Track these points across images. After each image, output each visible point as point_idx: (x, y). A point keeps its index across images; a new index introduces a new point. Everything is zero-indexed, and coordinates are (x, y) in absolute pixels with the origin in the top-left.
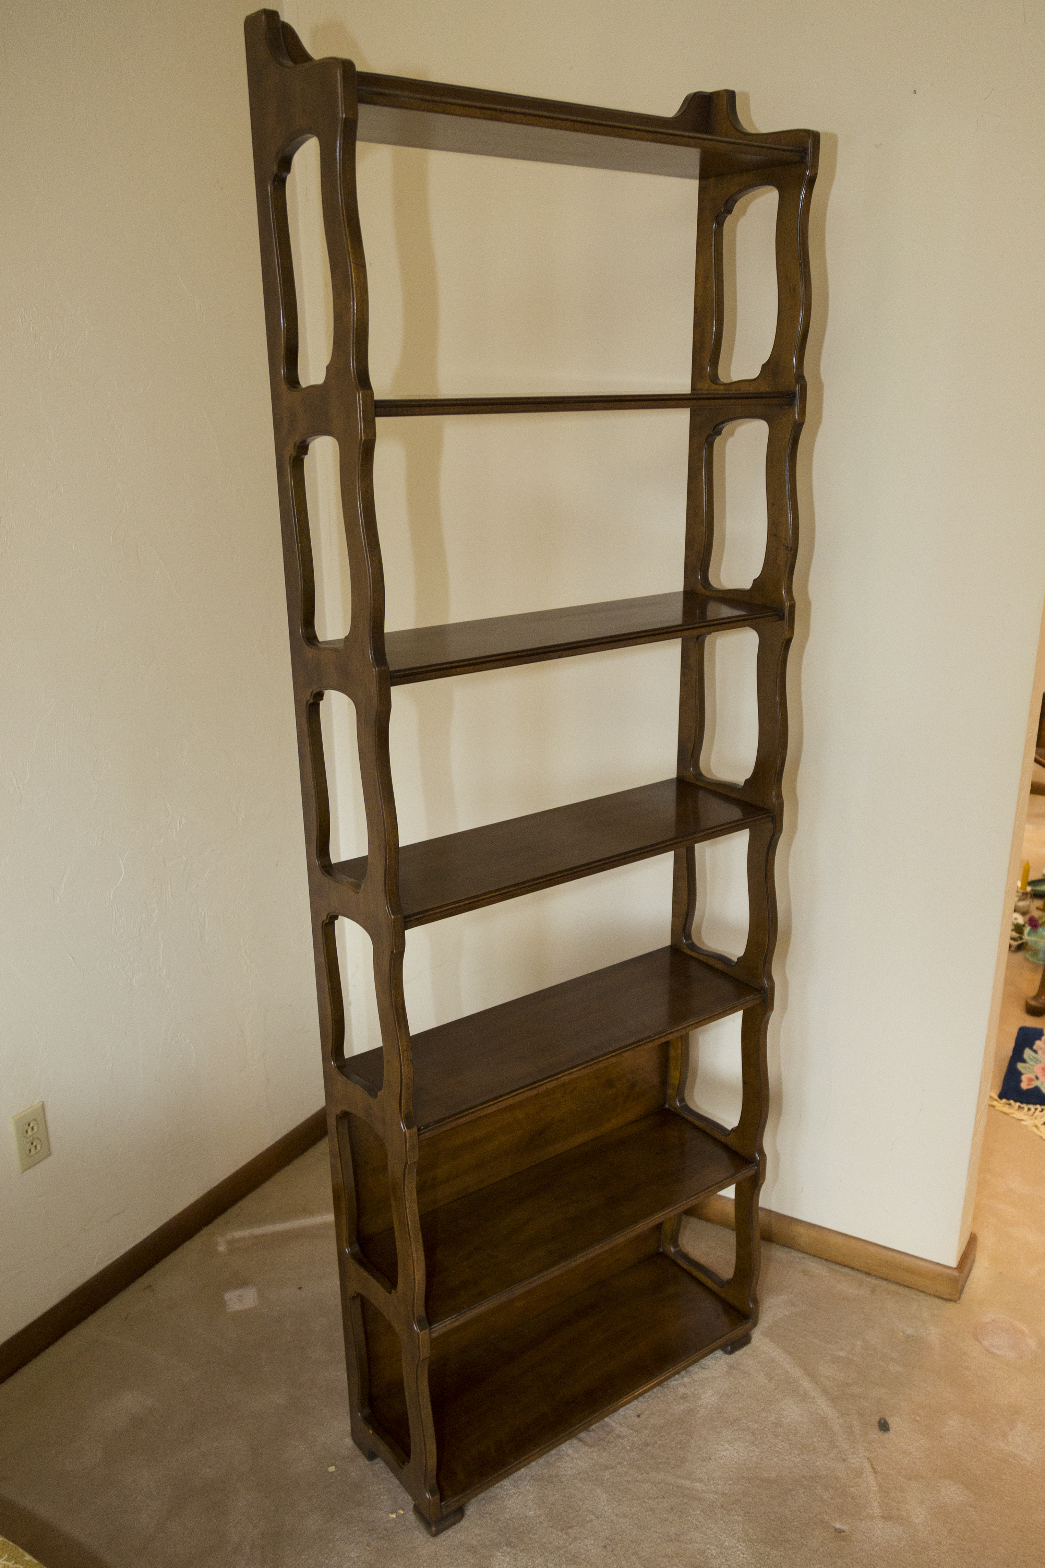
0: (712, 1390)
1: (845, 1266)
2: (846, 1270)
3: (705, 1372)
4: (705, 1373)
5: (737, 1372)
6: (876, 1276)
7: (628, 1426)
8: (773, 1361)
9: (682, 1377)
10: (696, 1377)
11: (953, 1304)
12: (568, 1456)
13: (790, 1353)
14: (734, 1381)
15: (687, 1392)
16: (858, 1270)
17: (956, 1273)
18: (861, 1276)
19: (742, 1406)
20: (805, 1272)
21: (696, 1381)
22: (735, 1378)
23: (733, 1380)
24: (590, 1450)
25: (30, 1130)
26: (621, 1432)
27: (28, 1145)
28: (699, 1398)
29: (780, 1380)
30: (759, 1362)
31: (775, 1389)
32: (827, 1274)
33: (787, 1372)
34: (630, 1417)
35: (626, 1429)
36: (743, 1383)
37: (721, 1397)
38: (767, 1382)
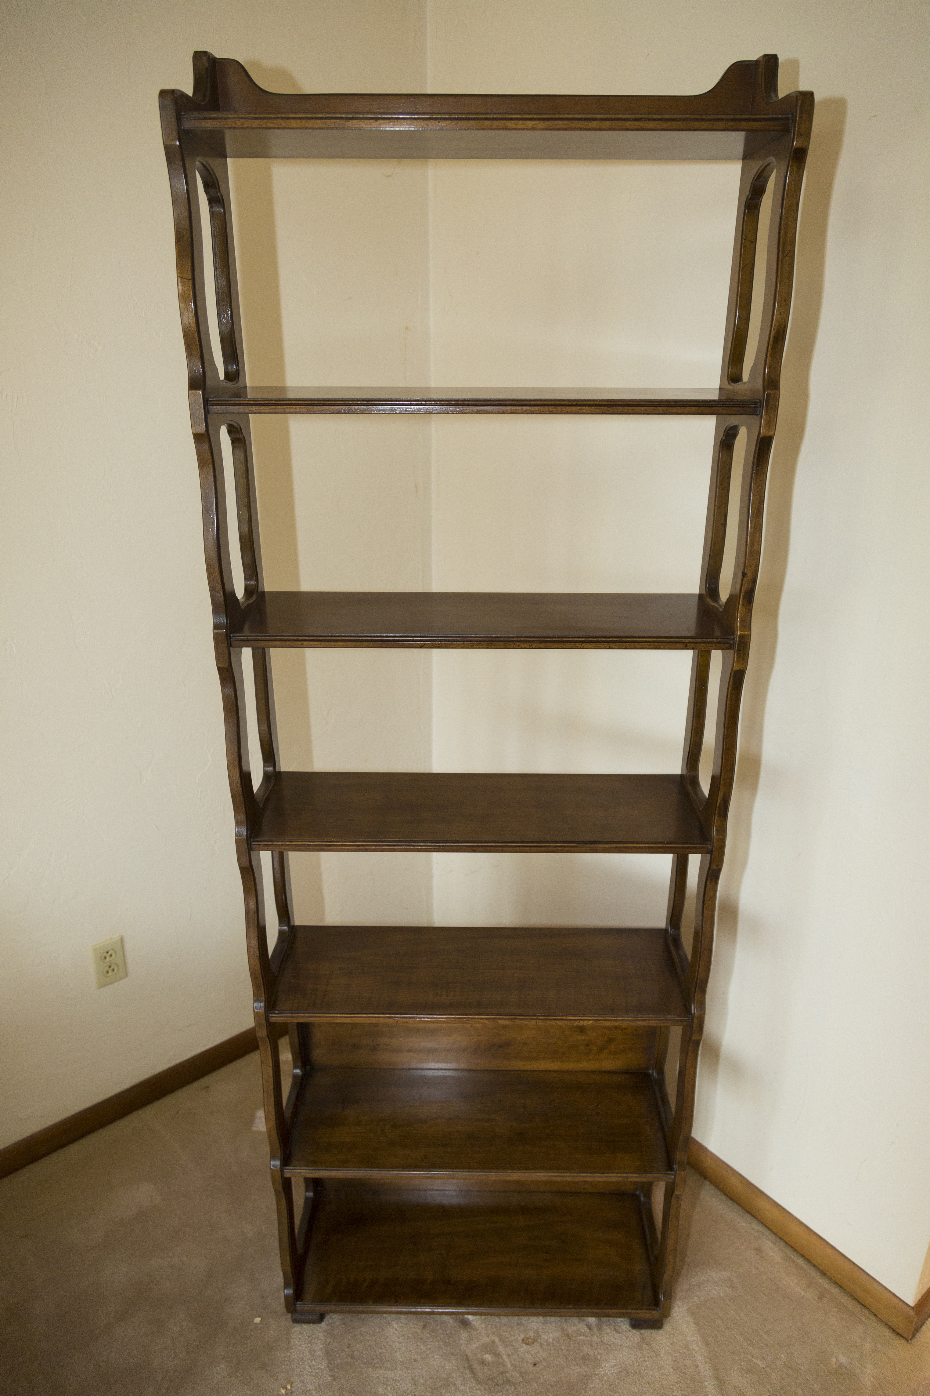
0: (615, 1361)
1: (803, 1256)
2: (801, 1262)
3: (617, 1335)
4: (616, 1337)
5: (647, 1348)
6: (830, 1279)
7: (521, 1372)
8: (687, 1347)
9: (592, 1335)
10: (606, 1339)
11: (904, 1341)
12: (454, 1385)
13: (707, 1344)
14: (640, 1357)
15: (591, 1353)
16: (814, 1266)
17: (912, 1312)
18: (814, 1273)
19: (637, 1391)
20: (759, 1250)
21: (604, 1344)
22: (643, 1354)
23: (640, 1355)
24: (477, 1387)
25: (108, 957)
26: (512, 1376)
27: (107, 968)
28: (599, 1365)
29: (685, 1373)
30: (673, 1344)
31: (677, 1383)
32: (780, 1261)
33: (697, 1366)
34: (527, 1362)
35: (518, 1375)
36: (647, 1363)
37: (620, 1372)
38: (672, 1370)
